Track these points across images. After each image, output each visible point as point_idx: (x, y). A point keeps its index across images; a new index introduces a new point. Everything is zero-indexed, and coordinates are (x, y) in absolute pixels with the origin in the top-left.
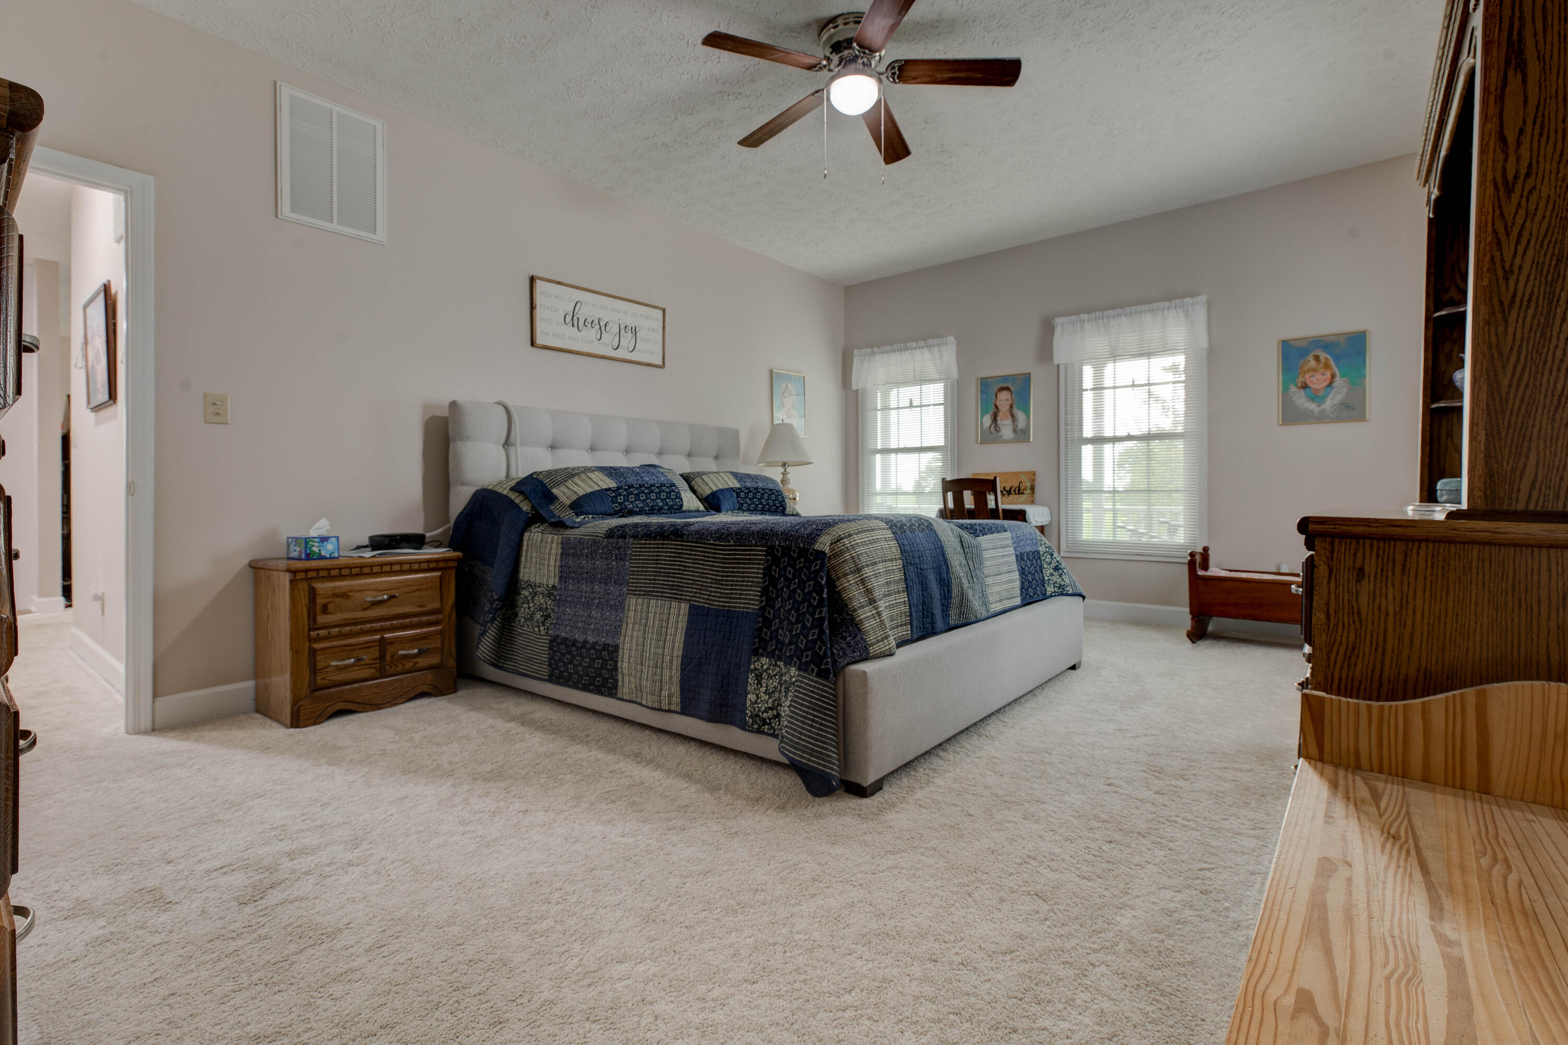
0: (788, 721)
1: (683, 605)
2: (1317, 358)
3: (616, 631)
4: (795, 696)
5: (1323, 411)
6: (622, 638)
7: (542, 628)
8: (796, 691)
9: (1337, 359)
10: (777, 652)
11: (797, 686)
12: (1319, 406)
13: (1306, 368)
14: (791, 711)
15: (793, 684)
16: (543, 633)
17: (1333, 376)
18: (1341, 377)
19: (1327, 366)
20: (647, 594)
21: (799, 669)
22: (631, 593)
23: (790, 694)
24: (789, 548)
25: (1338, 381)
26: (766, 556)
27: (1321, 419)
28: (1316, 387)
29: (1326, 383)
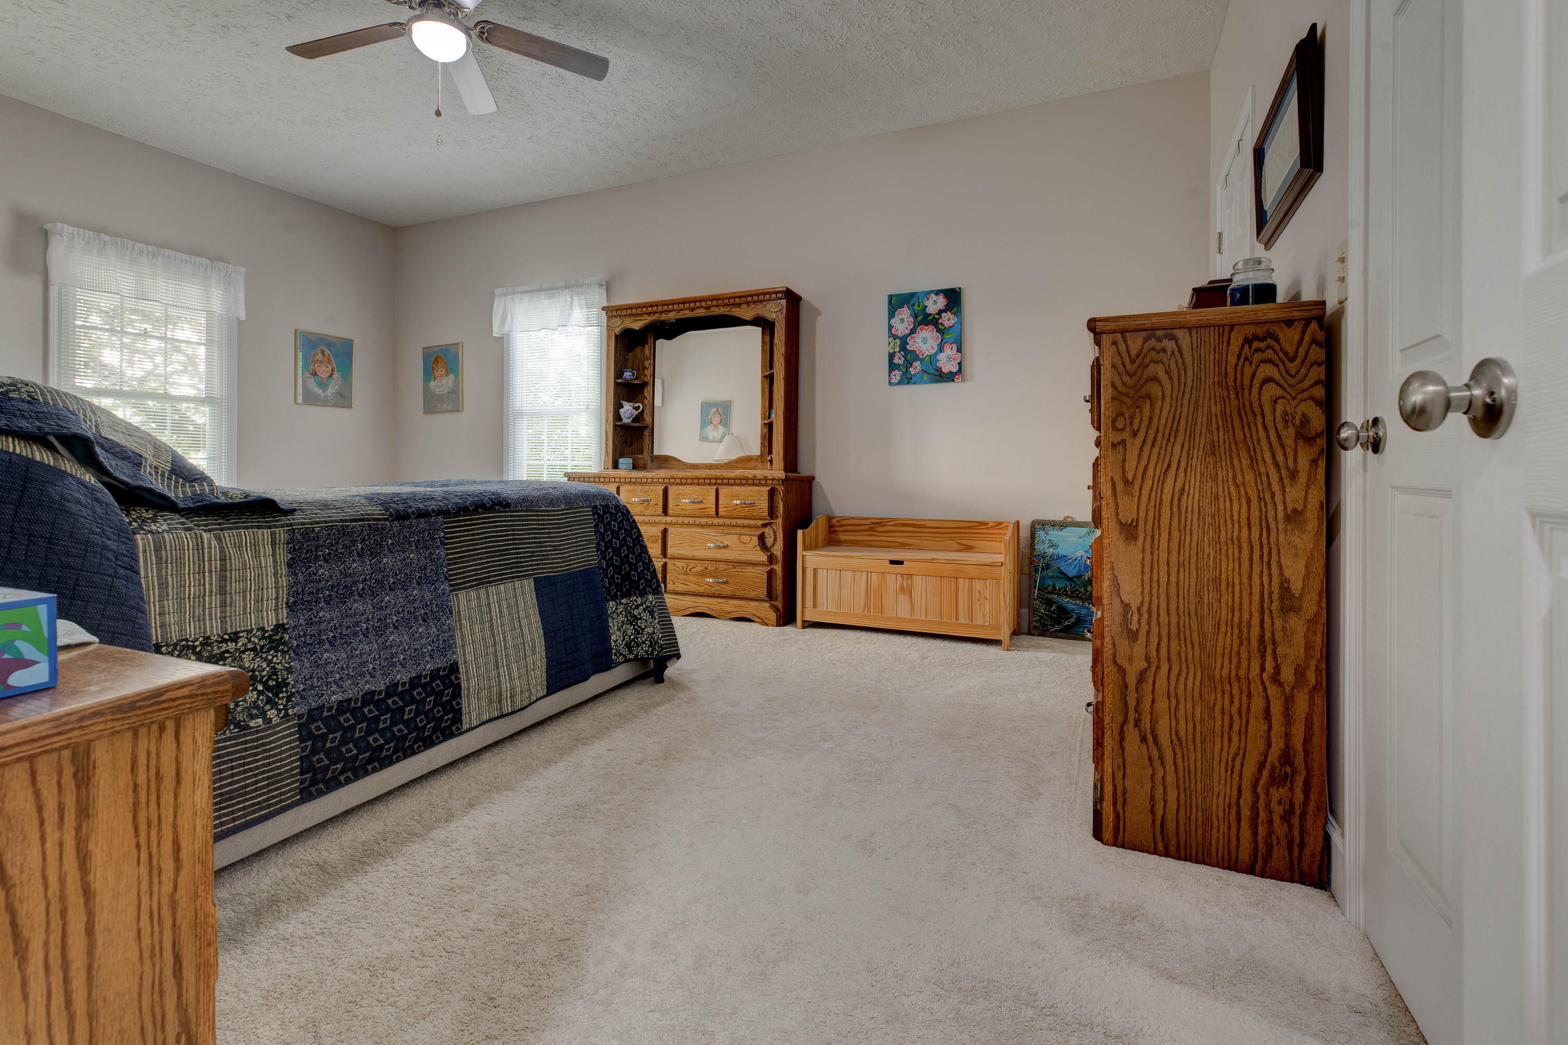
0: (662, 633)
1: (526, 582)
2: (323, 352)
3: (448, 646)
4: (659, 614)
5: (326, 397)
6: (459, 650)
7: (272, 713)
8: (659, 610)
9: (336, 356)
10: (619, 593)
11: (659, 606)
12: (324, 392)
13: (316, 359)
14: (661, 625)
15: (654, 606)
16: (276, 720)
17: (333, 370)
18: (338, 372)
19: (329, 361)
20: (482, 582)
21: (654, 594)
22: (456, 588)
23: (656, 614)
24: (607, 506)
25: (336, 375)
26: (593, 515)
27: (324, 403)
28: (323, 376)
29: (329, 374)
